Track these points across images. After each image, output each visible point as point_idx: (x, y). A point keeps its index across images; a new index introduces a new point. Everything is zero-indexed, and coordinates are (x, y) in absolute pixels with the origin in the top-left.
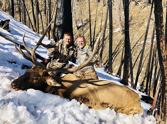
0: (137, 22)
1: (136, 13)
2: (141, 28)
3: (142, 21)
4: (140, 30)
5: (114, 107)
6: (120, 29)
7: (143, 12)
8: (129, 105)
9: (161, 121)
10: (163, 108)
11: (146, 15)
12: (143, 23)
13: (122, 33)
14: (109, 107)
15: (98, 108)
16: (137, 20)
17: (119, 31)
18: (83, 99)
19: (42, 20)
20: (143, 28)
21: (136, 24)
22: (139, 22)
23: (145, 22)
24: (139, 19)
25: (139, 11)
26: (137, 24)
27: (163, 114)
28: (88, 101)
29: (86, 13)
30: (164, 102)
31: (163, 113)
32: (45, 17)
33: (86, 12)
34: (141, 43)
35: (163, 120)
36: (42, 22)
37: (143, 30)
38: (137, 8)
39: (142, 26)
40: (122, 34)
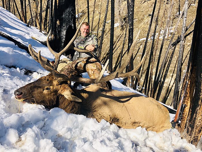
0: (137, 18)
1: (136, 8)
2: (140, 25)
3: (141, 17)
4: (139, 27)
5: (146, 126)
6: (119, 24)
7: (143, 8)
8: (160, 122)
9: (187, 135)
10: (192, 123)
11: (146, 11)
12: (143, 19)
13: (120, 28)
14: (140, 126)
15: (128, 128)
16: (137, 15)
17: (118, 26)
18: (112, 119)
19: (30, 8)
20: (142, 24)
21: (135, 19)
22: (138, 18)
23: (145, 18)
24: (139, 15)
25: (139, 6)
26: (137, 20)
27: (190, 129)
28: (118, 121)
29: (82, 4)
30: (194, 116)
31: (190, 127)
32: (34, 5)
33: (82, 2)
34: (140, 40)
35: (190, 135)
36: (31, 11)
37: (143, 27)
38: (137, 2)
39: (141, 22)
40: (121, 30)
